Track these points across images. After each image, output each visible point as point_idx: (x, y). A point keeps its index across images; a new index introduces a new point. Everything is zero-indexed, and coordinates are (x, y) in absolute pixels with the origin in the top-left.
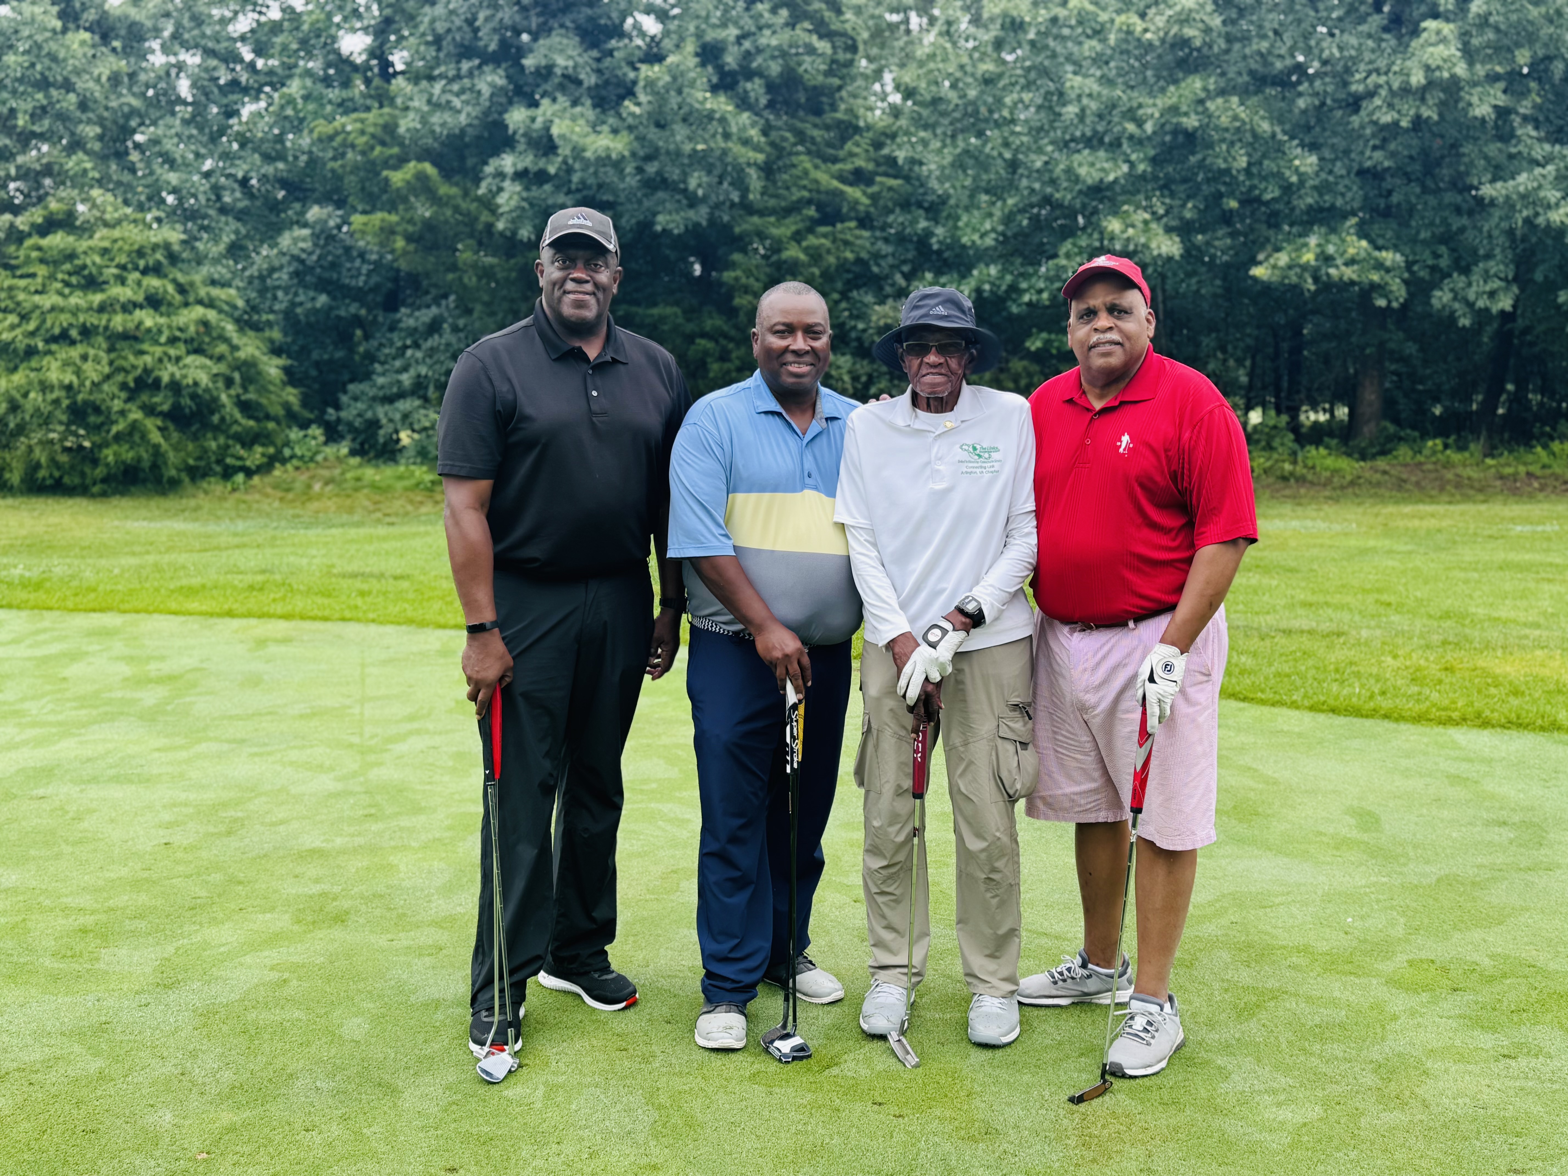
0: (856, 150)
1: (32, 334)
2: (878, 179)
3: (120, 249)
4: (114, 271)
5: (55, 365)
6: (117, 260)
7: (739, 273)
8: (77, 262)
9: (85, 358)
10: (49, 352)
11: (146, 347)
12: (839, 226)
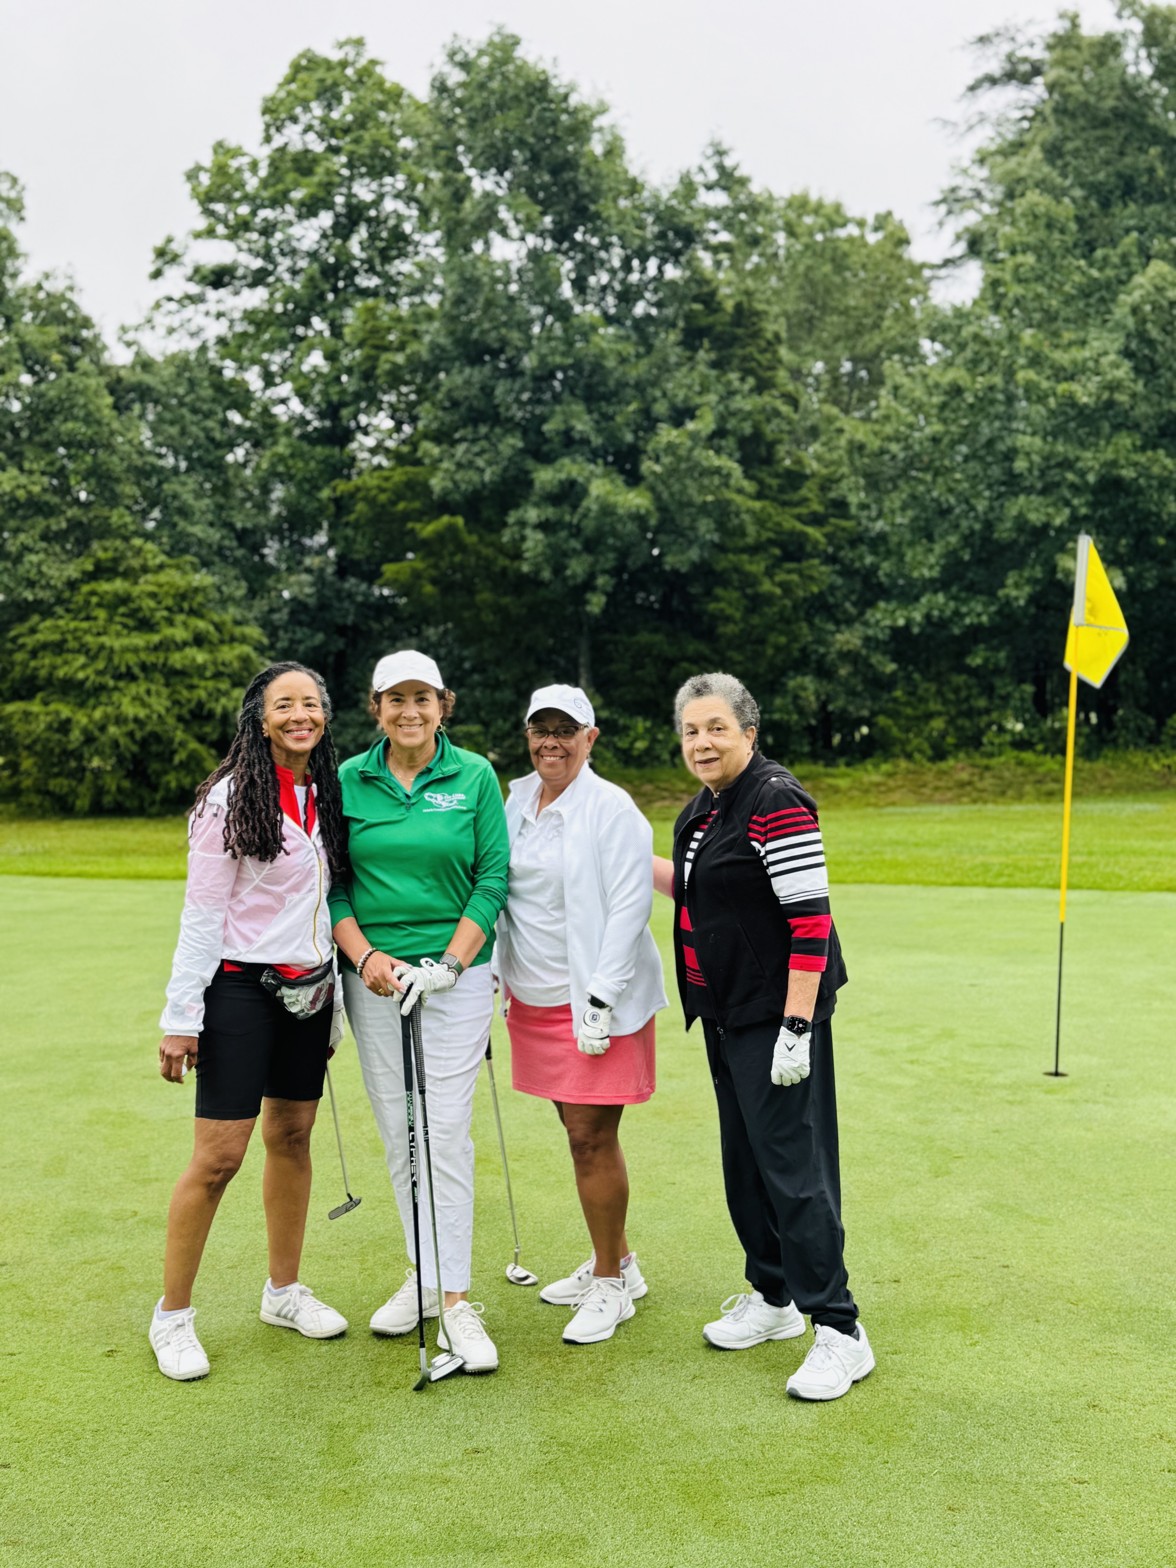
0: (810, 495)
1: (99, 673)
2: (833, 520)
3: (167, 594)
4: (165, 613)
5: (126, 701)
6: (164, 604)
7: (722, 605)
8: (132, 606)
9: (148, 692)
10: (116, 688)
11: (195, 681)
12: (805, 564)
